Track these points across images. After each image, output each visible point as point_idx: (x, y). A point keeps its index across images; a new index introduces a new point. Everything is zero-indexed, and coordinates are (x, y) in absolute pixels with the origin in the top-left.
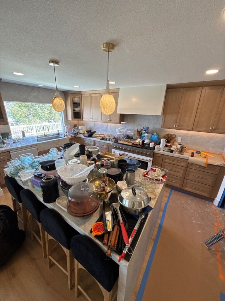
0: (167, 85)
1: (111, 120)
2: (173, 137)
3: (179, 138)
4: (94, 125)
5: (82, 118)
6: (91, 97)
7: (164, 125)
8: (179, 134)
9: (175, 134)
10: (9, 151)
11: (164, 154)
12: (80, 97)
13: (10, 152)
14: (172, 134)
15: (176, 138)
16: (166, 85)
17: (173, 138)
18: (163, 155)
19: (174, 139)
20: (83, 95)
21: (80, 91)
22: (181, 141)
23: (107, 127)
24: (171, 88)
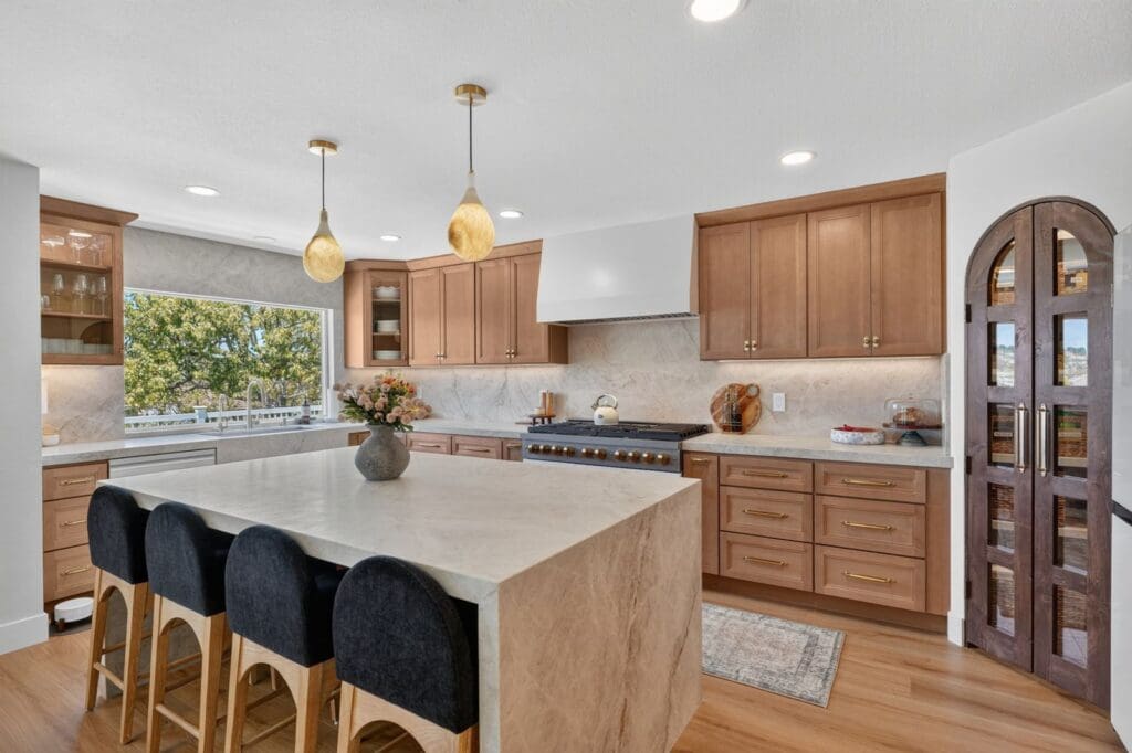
0: (696, 215)
1: (516, 354)
2: (753, 392)
3: (775, 395)
4: (455, 385)
5: (407, 358)
6: (442, 277)
7: (708, 348)
8: (774, 383)
9: (757, 382)
10: (107, 461)
11: (721, 451)
12: (402, 280)
13: (111, 463)
14: (746, 383)
15: (764, 399)
16: (693, 217)
17: (749, 397)
18: (719, 455)
19: (757, 403)
20: (413, 275)
21: (404, 262)
22: (786, 408)
23: (505, 385)
24: (711, 226)
